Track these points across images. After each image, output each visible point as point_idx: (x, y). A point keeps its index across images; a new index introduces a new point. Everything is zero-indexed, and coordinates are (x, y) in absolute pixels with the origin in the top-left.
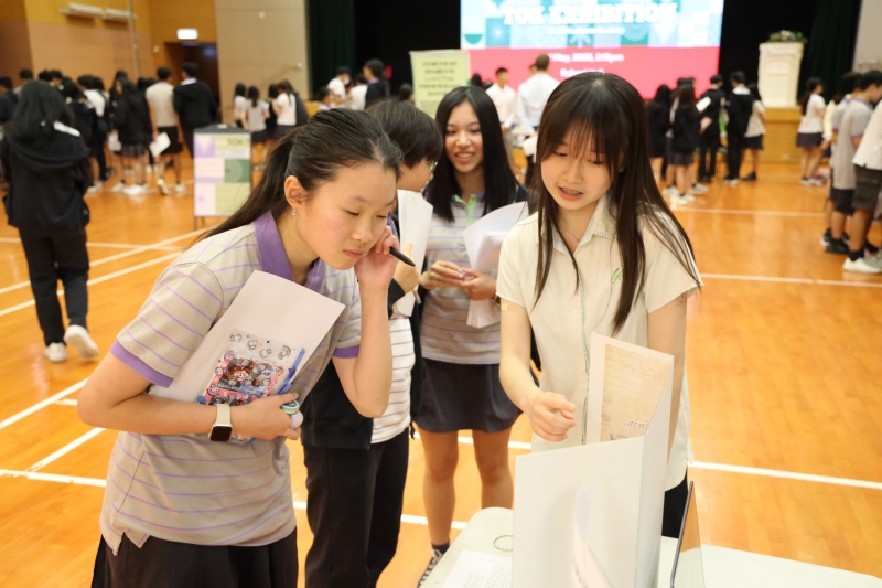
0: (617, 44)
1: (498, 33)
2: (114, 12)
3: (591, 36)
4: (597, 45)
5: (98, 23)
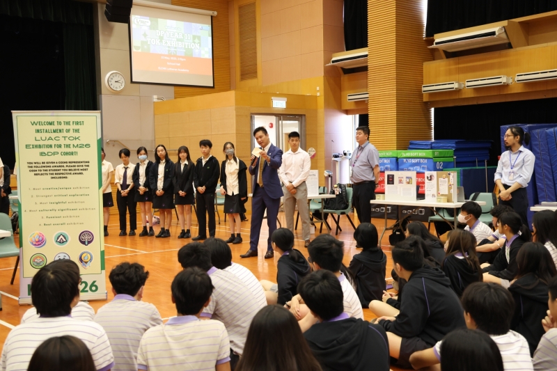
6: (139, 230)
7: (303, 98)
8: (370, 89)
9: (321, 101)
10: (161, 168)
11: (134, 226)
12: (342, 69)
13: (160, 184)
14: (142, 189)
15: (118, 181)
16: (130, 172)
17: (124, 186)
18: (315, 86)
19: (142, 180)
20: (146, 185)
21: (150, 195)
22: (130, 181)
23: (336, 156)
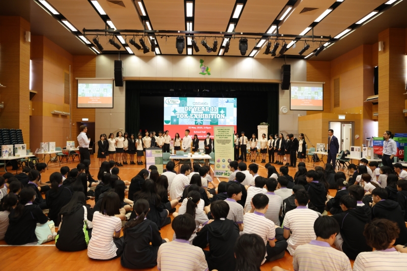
0: (209, 124)
1: (175, 120)
2: (65, 113)
3: (202, 122)
4: (204, 124)
5: (60, 116)
6: (275, 162)
7: (354, 115)
8: (379, 112)
9: (362, 116)
10: (281, 141)
11: (273, 160)
12: (373, 103)
13: (280, 147)
14: (275, 148)
15: (269, 145)
16: (272, 142)
17: (270, 147)
18: (359, 110)
19: (275, 145)
20: (276, 147)
21: (277, 150)
22: (272, 145)
23: (368, 139)
